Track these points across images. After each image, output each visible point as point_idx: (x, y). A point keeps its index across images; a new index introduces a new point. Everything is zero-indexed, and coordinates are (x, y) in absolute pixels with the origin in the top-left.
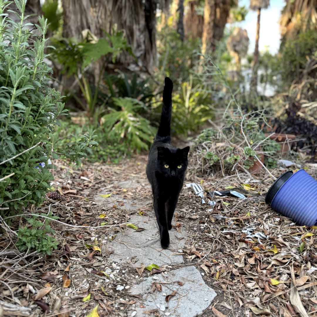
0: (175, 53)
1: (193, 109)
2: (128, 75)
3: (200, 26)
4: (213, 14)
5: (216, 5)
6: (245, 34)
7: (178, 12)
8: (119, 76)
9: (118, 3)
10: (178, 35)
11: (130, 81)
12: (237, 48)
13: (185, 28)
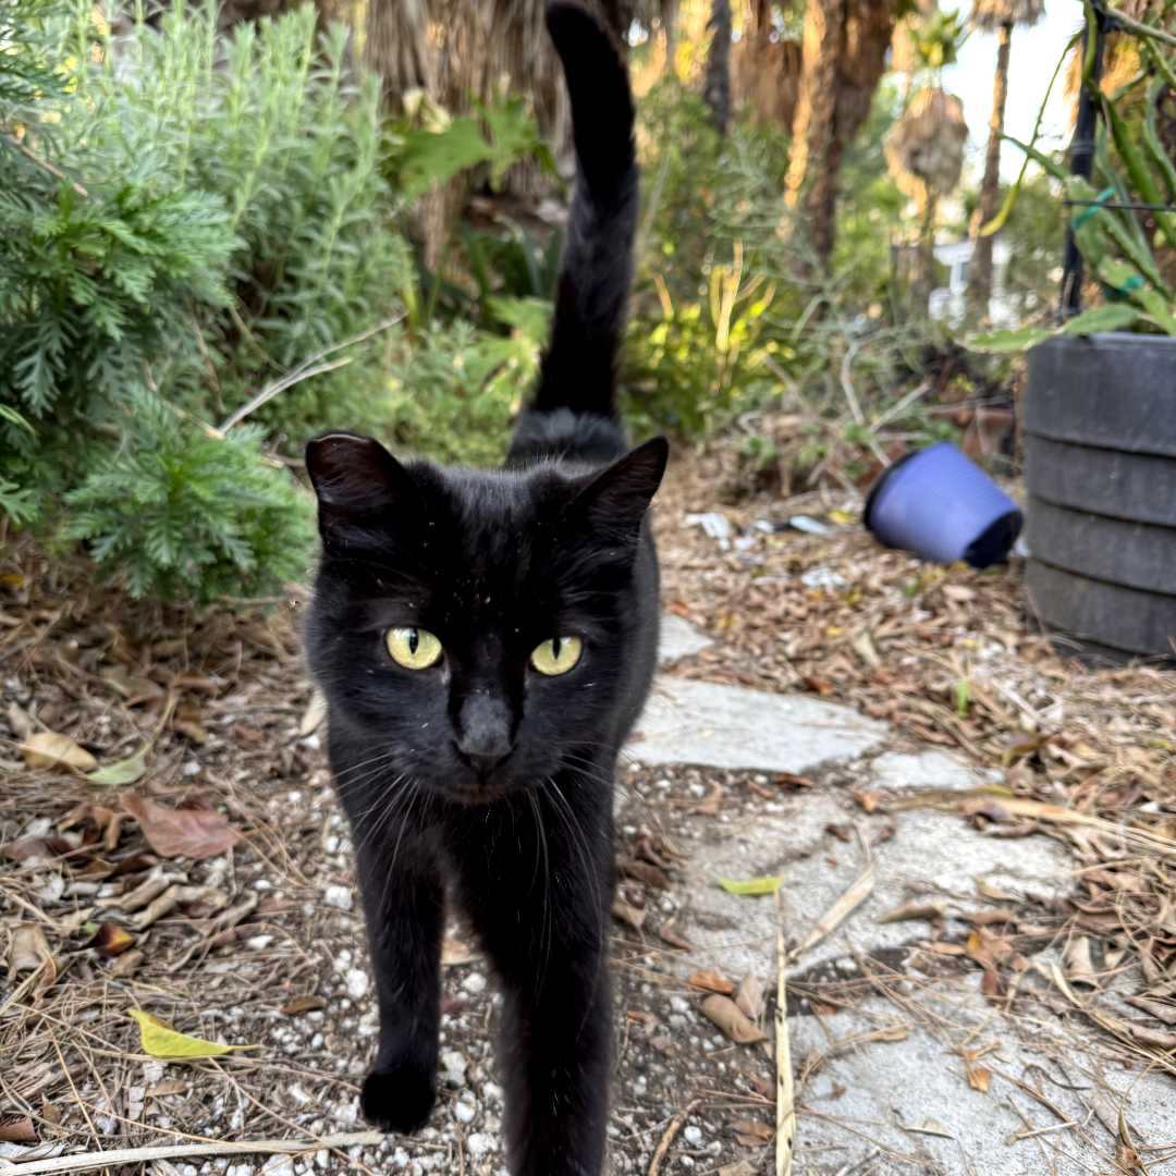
0: (693, 172)
1: (743, 355)
2: (535, 234)
3: (787, 82)
4: (836, 38)
5: (846, 9)
6: (952, 111)
7: (713, 31)
8: (506, 238)
9: (512, 12)
10: (707, 112)
11: (539, 254)
12: (923, 162)
13: (736, 85)
